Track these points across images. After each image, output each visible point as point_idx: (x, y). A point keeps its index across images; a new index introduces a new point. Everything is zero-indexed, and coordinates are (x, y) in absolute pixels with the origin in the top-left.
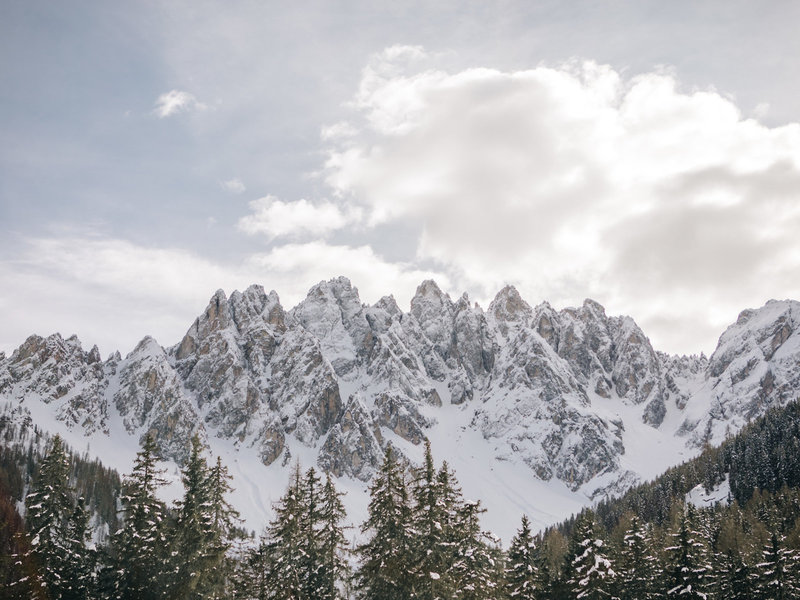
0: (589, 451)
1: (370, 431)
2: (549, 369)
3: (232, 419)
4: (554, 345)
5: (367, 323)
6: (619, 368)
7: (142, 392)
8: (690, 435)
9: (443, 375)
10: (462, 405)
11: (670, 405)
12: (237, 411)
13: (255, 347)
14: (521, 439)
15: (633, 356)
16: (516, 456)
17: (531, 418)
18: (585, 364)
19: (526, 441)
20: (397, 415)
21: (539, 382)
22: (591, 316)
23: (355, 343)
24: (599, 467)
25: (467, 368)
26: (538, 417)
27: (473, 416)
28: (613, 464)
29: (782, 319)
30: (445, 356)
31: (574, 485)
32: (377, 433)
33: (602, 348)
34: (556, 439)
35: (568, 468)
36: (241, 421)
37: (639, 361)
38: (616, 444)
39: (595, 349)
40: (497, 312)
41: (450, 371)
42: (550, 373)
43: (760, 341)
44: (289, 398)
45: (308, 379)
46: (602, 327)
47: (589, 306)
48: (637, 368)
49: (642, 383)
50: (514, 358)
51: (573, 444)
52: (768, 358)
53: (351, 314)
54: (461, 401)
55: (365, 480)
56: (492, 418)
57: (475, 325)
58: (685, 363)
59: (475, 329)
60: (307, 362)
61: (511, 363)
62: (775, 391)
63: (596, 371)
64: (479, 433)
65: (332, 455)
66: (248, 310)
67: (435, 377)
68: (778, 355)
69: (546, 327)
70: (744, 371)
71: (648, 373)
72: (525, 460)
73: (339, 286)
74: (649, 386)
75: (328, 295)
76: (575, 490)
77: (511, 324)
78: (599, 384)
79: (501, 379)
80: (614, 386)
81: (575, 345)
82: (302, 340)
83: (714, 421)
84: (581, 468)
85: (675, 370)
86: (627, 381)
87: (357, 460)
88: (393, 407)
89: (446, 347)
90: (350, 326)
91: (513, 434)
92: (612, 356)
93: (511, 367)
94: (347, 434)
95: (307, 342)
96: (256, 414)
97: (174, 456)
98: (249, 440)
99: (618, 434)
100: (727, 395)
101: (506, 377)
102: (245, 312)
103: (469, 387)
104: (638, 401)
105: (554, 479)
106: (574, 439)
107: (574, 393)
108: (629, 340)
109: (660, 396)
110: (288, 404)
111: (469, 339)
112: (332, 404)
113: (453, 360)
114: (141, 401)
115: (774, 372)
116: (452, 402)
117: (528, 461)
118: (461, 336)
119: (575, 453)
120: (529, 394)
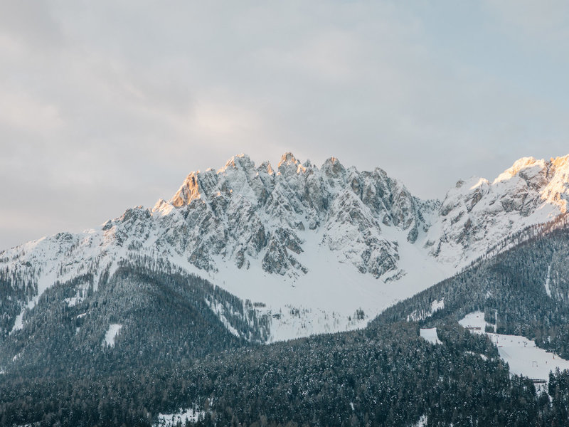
0: (384, 260)
1: (282, 250)
2: (362, 214)
3: (218, 246)
4: (360, 195)
5: (262, 184)
6: (395, 210)
7: (181, 235)
8: (430, 248)
9: (302, 211)
10: (316, 230)
11: (420, 229)
12: (220, 242)
13: (218, 205)
14: (350, 252)
15: (402, 204)
16: (348, 261)
17: (355, 242)
18: (377, 207)
19: (353, 253)
20: (288, 239)
21: (356, 221)
22: (379, 177)
23: (256, 195)
24: (389, 268)
25: (316, 209)
26: (358, 241)
27: (323, 237)
28: (395, 266)
29: (477, 190)
30: (301, 199)
31: (377, 276)
32: (285, 251)
33: (385, 196)
34: (368, 253)
35: (374, 268)
36: (223, 247)
37: (405, 206)
38: (396, 255)
39: (381, 196)
40: (327, 172)
41: (305, 208)
42: (362, 217)
43: (466, 201)
44: (241, 234)
45: (249, 224)
46: (385, 184)
47: (378, 171)
48: (404, 210)
49: (407, 218)
50: (343, 207)
51: (376, 256)
52: (469, 210)
53: (252, 177)
54: (315, 228)
55: (283, 275)
56: (334, 240)
57: (318, 184)
58: (429, 204)
59: (319, 186)
60: (247, 215)
61: (341, 209)
62: (471, 229)
63: (383, 210)
64: (327, 247)
65: (267, 263)
66: (210, 183)
67: (297, 212)
68: (474, 209)
69: (356, 184)
70: (457, 218)
71: (410, 213)
72: (353, 263)
73: (244, 159)
74: (410, 221)
75: (238, 165)
76: (377, 278)
77: (335, 180)
78: (385, 218)
79: (336, 217)
80: (392, 219)
81: (372, 196)
82: (243, 202)
83: (442, 243)
84: (380, 268)
85: (423, 209)
86: (399, 218)
87: (278, 265)
88: (286, 235)
89: (302, 194)
90: (252, 184)
91: (347, 250)
92: (390, 201)
93: (342, 212)
94: (273, 253)
95: (245, 204)
96: (228, 242)
97: (204, 267)
98: (228, 256)
99: (396, 249)
100: (449, 230)
101: (339, 216)
102: (209, 185)
103: (318, 220)
104: (404, 229)
105: (368, 273)
106: (376, 254)
107: (374, 227)
108: (400, 194)
109: (416, 226)
110: (241, 237)
111: (315, 192)
112: (262, 236)
113: (305, 201)
114: (182, 240)
115: (472, 219)
116: (310, 228)
117: (355, 264)
118: (311, 190)
119: (377, 261)
120: (353, 228)
